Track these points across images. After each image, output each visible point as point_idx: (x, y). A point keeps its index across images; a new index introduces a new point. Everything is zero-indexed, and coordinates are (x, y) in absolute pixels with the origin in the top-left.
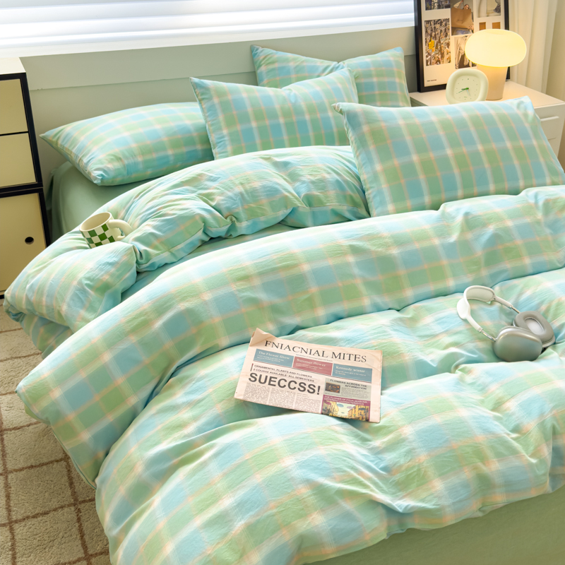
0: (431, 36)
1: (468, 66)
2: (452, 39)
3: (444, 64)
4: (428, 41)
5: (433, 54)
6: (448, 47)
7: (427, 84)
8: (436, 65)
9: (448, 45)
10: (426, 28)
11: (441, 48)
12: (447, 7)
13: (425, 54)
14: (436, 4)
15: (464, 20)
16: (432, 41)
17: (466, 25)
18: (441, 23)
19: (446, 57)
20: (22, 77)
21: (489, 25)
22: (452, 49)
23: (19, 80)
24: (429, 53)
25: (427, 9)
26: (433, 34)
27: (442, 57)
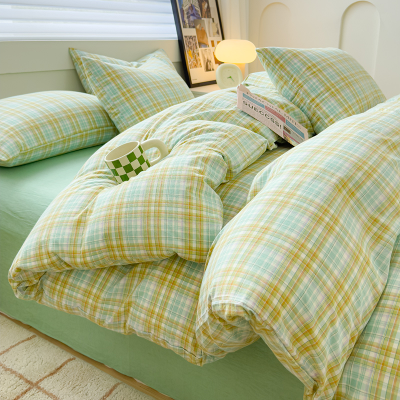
1: (210, 70)
2: (200, 50)
3: (199, 68)
5: (192, 60)
6: (199, 56)
7: (193, 82)
9: (198, 54)
10: (186, 41)
11: (195, 56)
12: (194, 27)
13: (188, 60)
14: (188, 25)
15: (203, 38)
17: (204, 41)
18: (192, 38)
19: (199, 63)
21: (215, 43)
22: (201, 57)
24: (190, 60)
25: (184, 27)
26: (190, 46)
27: (197, 63)
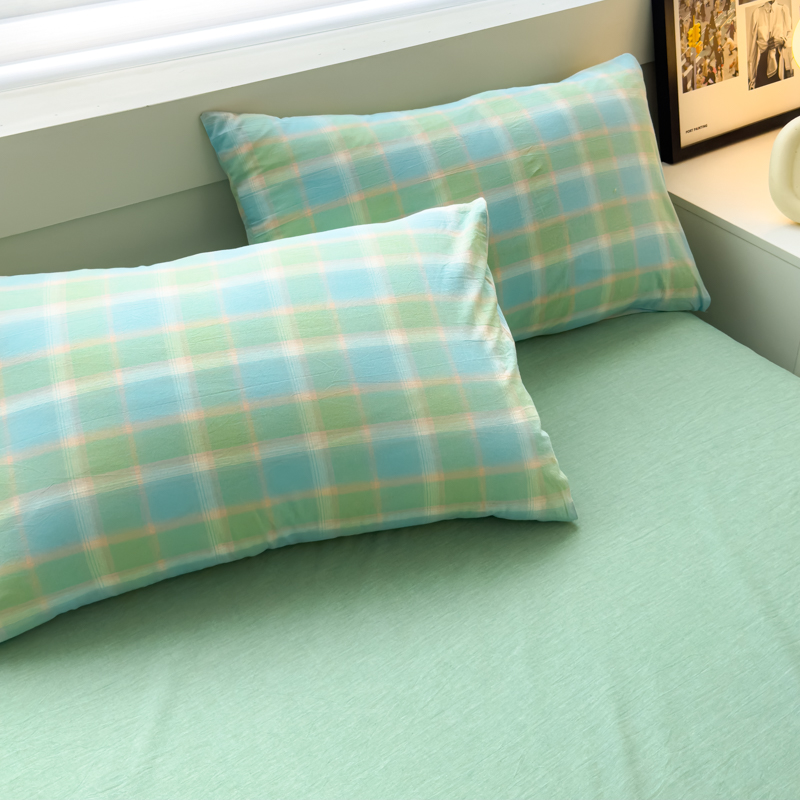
0: (693, 12)
1: (776, 78)
2: (742, 13)
3: (724, 82)
4: (687, 25)
6: (732, 36)
8: (705, 89)
9: (732, 29)
11: (715, 40)
16: (697, 24)
19: (728, 61)
22: (742, 39)
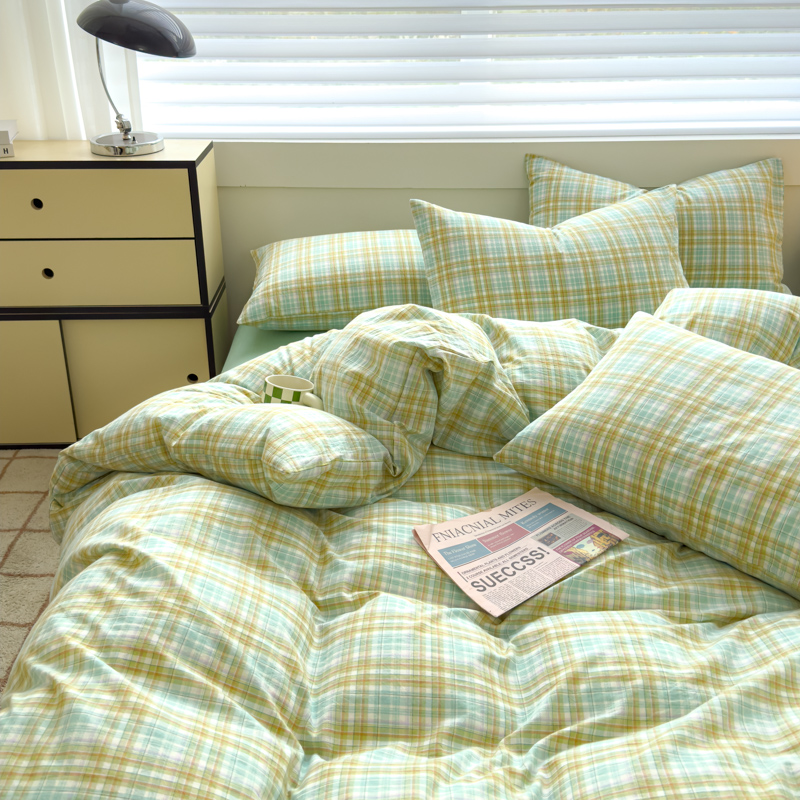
20: (190, 167)
23: (186, 170)
